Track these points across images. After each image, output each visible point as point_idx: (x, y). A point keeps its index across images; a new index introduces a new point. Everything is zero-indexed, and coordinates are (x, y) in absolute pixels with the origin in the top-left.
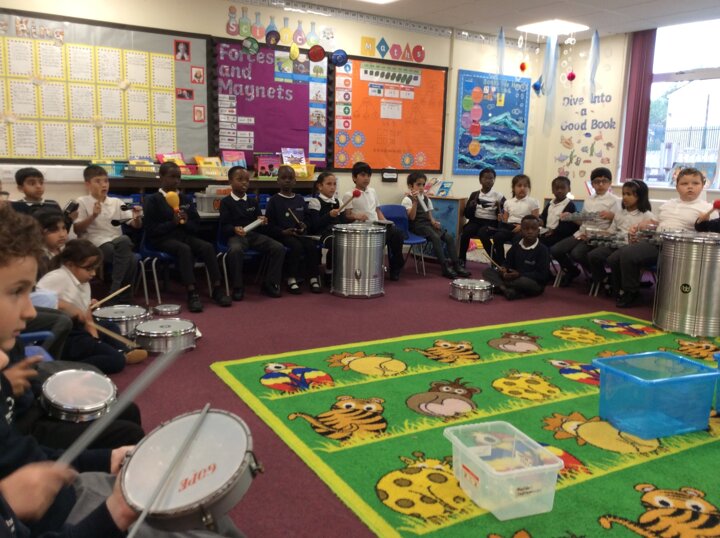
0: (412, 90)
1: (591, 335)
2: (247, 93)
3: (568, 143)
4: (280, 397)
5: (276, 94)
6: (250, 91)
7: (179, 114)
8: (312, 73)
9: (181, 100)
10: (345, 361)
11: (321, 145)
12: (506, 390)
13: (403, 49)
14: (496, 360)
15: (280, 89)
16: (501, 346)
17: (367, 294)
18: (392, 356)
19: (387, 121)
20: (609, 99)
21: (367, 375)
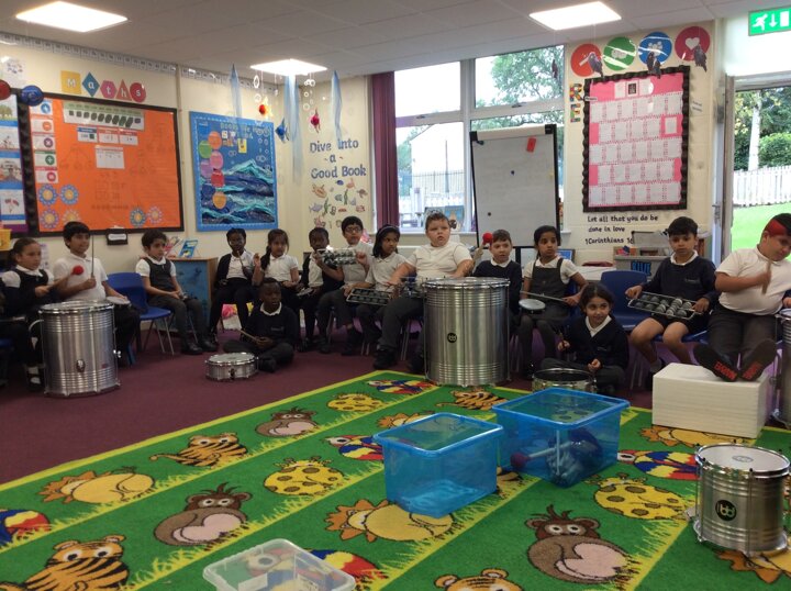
0: (135, 134)
1: (368, 401)
3: (320, 192)
10: (67, 490)
11: (16, 203)
12: (281, 487)
13: (117, 86)
14: (266, 450)
16: (272, 431)
17: (95, 389)
18: (133, 470)
19: (106, 172)
20: (356, 145)
21: (99, 504)
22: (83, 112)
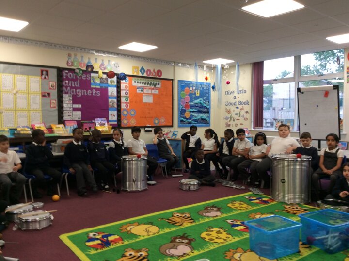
0: (157, 89)
1: (245, 205)
2: (78, 93)
3: (229, 111)
4: (96, 252)
5: (92, 93)
7: (43, 104)
8: (109, 83)
9: (44, 98)
10: (129, 229)
11: (114, 116)
12: (207, 238)
13: (152, 71)
14: (202, 222)
15: (94, 91)
16: (204, 214)
17: (139, 190)
18: (152, 224)
19: (146, 104)
20: (245, 92)
21: (140, 236)
22: (139, 81)
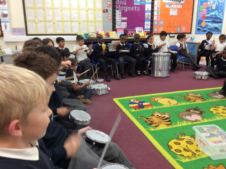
0: (181, 5)
4: (135, 111)
5: (134, 9)
6: (126, 9)
7: (104, 18)
8: (146, 1)
10: (156, 99)
12: (215, 112)
14: (211, 101)
15: (136, 7)
16: (213, 96)
19: (172, 16)
21: (164, 105)
